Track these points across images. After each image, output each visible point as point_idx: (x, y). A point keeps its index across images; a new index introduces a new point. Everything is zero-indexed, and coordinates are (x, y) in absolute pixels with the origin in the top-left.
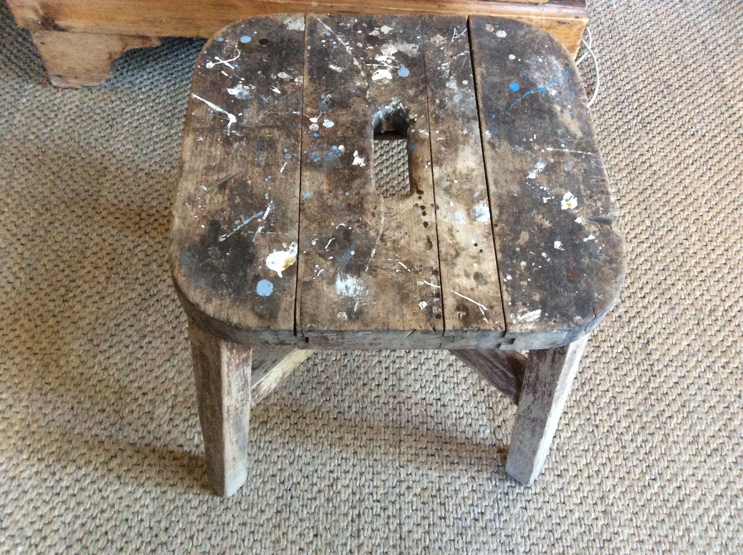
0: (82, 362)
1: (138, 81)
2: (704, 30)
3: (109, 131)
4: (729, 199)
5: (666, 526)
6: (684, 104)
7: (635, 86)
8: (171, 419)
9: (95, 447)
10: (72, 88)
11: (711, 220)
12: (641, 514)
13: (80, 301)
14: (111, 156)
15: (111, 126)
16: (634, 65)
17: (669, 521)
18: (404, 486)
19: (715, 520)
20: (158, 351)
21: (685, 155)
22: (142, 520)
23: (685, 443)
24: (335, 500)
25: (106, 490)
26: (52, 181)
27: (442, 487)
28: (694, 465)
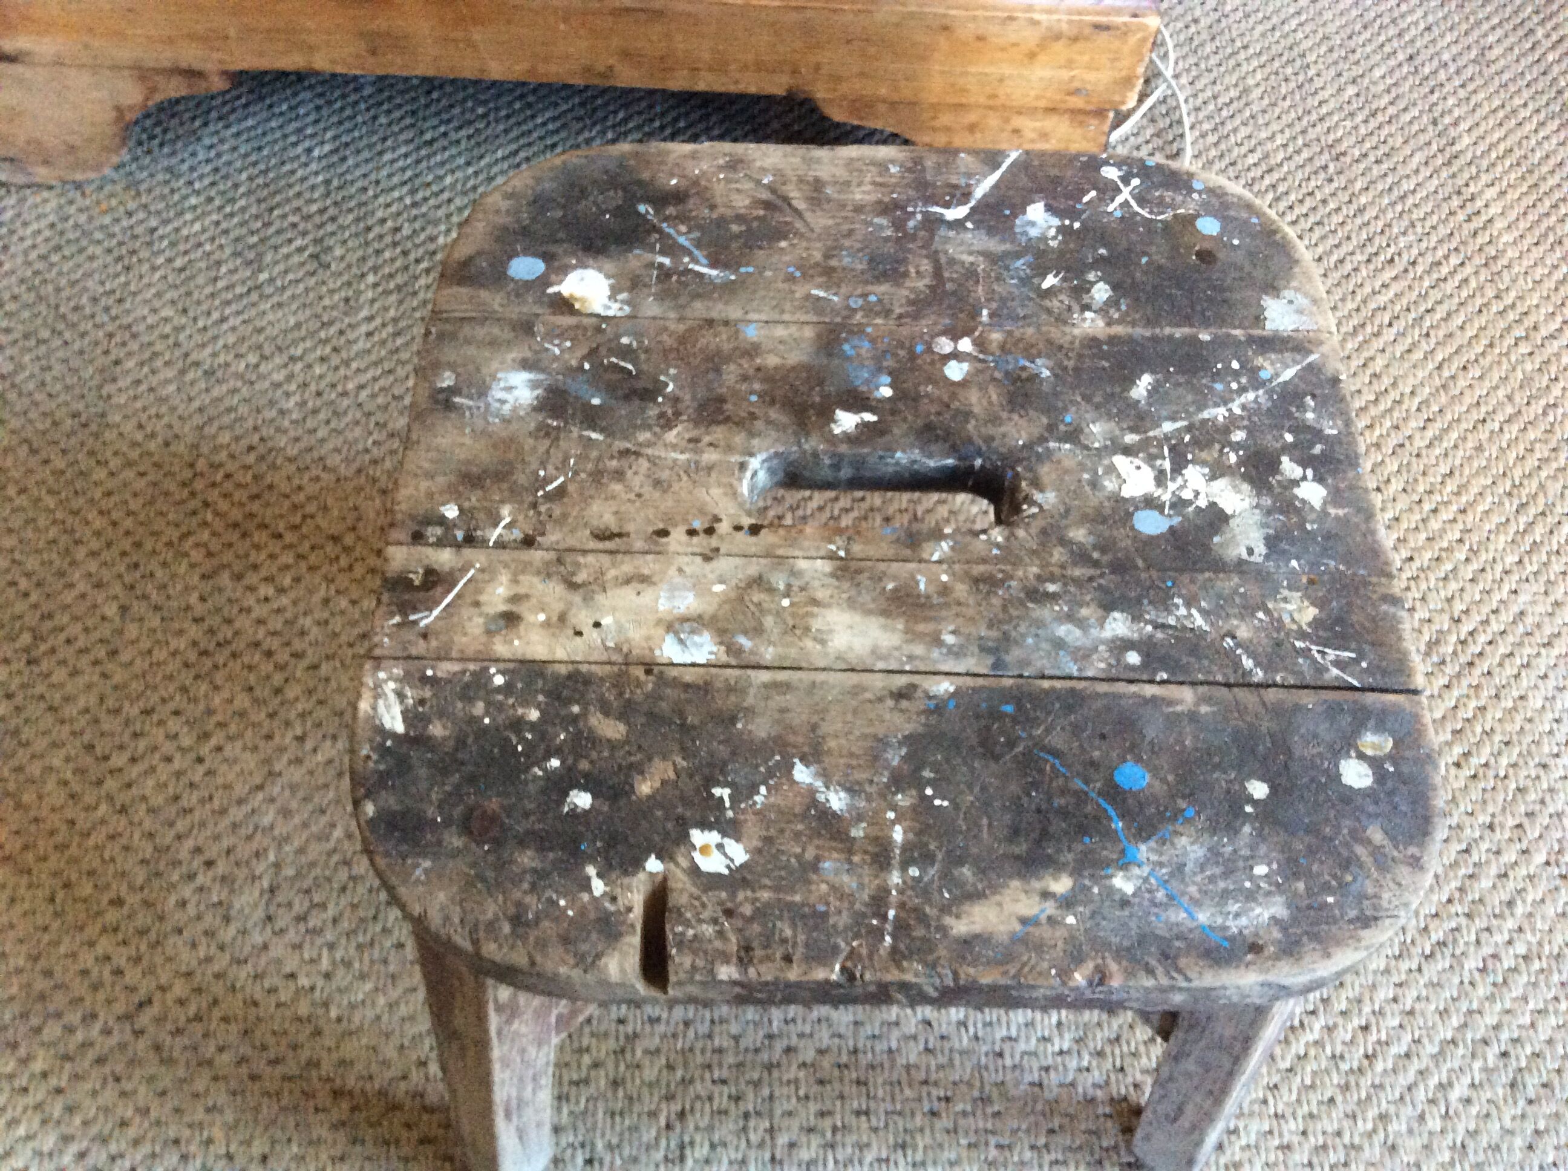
0: (72, 796)
1: (185, 167)
2: (1413, 32)
3: (122, 279)
4: (1468, 400)
5: (1337, 1113)
6: (1371, 194)
7: (1266, 156)
8: (269, 918)
9: (103, 984)
10: (40, 186)
11: (1430, 445)
12: (1284, 1090)
13: (64, 662)
14: (127, 335)
15: (128, 269)
16: (1264, 111)
17: (1345, 1101)
18: (780, 1046)
19: (1439, 1095)
20: (237, 768)
21: (1373, 306)
24: (629, 1085)
27: (860, 1046)
28: (1396, 979)
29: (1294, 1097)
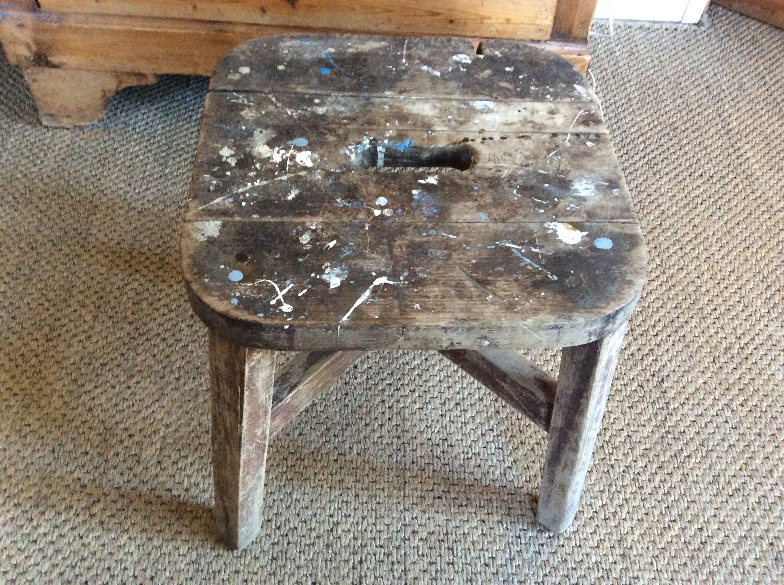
0: (65, 403)
1: (132, 122)
2: (708, 76)
3: (101, 170)
4: (740, 238)
6: (690, 146)
7: (640, 128)
8: (159, 462)
9: (76, 492)
10: (63, 128)
11: (723, 258)
12: (661, 558)
13: (65, 341)
14: (102, 195)
15: (103, 166)
16: (639, 109)
17: (692, 564)
18: (409, 530)
19: (740, 563)
20: (147, 392)
21: (693, 195)
22: (125, 569)
23: (705, 482)
24: (334, 547)
25: (87, 537)
26: (40, 220)
27: (450, 531)
28: (715, 506)
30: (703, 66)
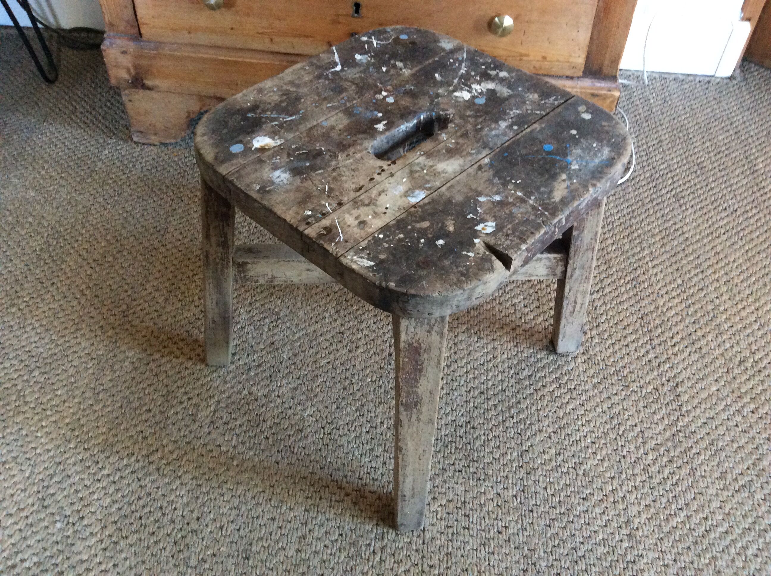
0: (135, 368)
2: (737, 123)
3: (180, 180)
4: (760, 265)
5: (692, 553)
6: (716, 183)
7: (669, 166)
8: (212, 422)
9: (138, 442)
10: (151, 144)
11: (742, 281)
13: (139, 317)
14: (180, 200)
15: (183, 177)
16: (669, 149)
17: (695, 549)
21: (716, 226)
22: (175, 509)
23: (713, 478)
25: (145, 480)
26: (125, 218)
27: (467, 500)
28: (721, 499)
29: (670, 544)
30: (733, 114)
